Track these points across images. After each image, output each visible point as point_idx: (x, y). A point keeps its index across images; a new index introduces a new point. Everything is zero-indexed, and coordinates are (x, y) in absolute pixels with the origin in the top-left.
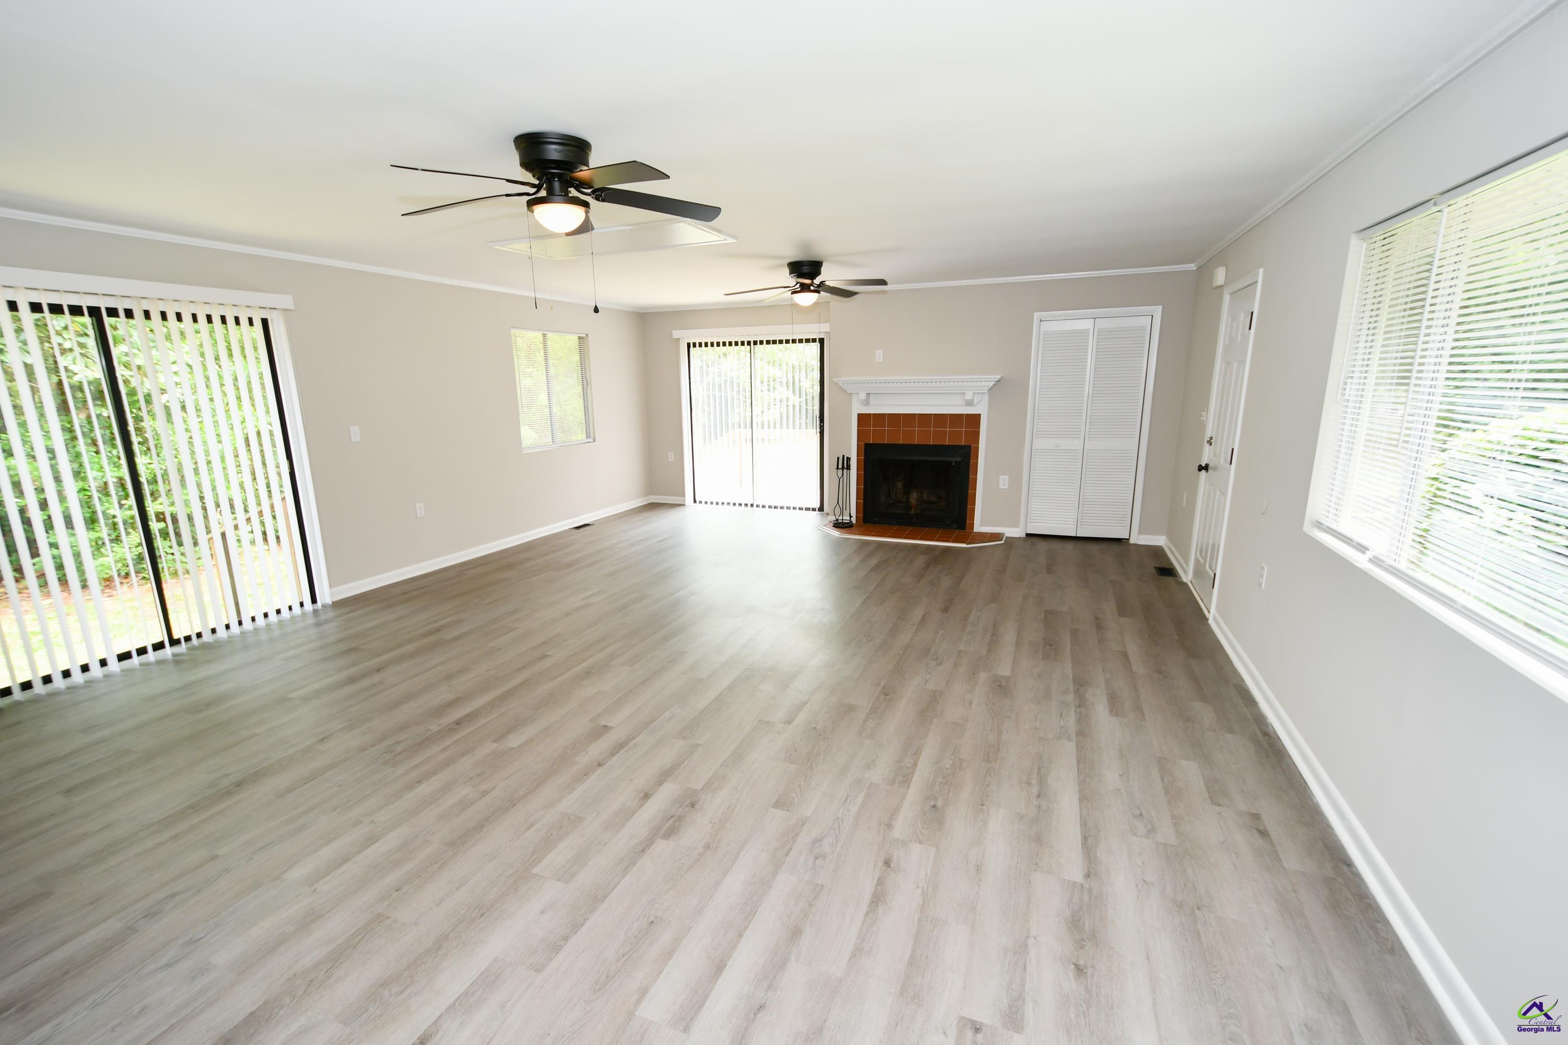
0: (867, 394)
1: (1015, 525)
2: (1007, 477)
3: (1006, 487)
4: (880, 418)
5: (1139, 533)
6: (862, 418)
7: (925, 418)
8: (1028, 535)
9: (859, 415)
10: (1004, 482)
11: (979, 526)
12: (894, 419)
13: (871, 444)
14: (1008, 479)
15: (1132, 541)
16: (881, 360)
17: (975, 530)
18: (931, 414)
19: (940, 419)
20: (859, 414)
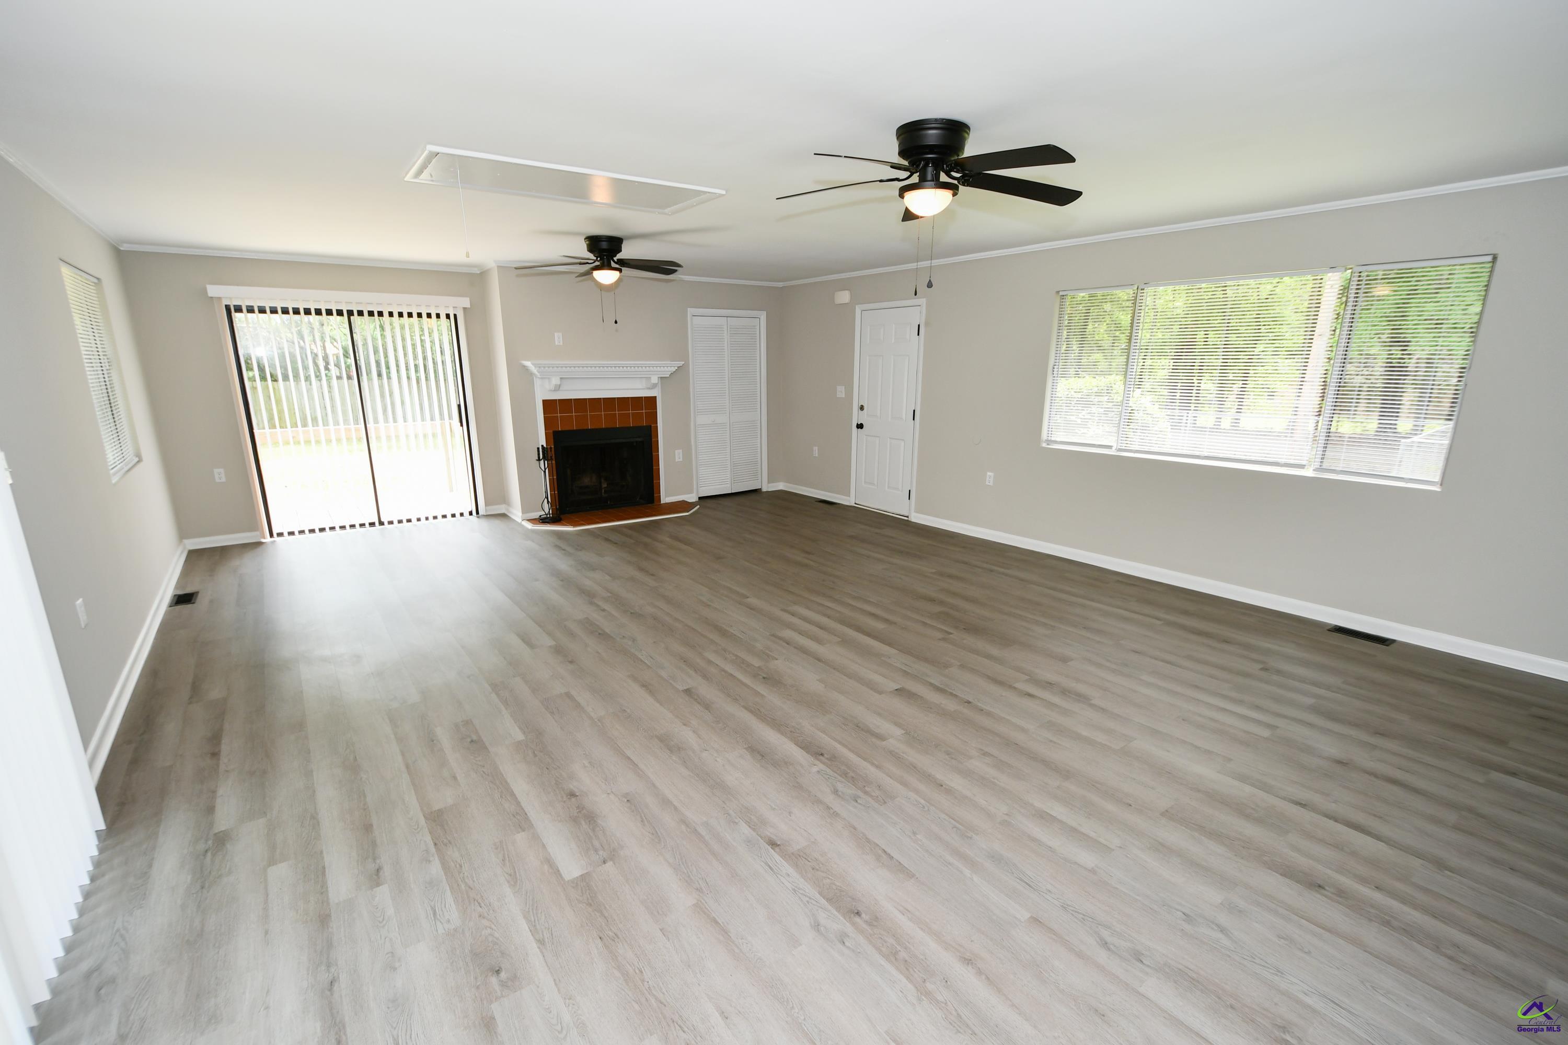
0: (561, 378)
1: (691, 492)
2: (681, 451)
3: (681, 460)
4: (566, 404)
5: (768, 483)
6: (549, 405)
7: (609, 402)
8: (700, 498)
9: (545, 402)
10: (679, 455)
11: (666, 498)
12: (581, 404)
13: (559, 431)
14: (681, 452)
15: (764, 490)
16: (561, 344)
17: (662, 502)
18: (615, 398)
19: (623, 402)
20: (543, 401)
